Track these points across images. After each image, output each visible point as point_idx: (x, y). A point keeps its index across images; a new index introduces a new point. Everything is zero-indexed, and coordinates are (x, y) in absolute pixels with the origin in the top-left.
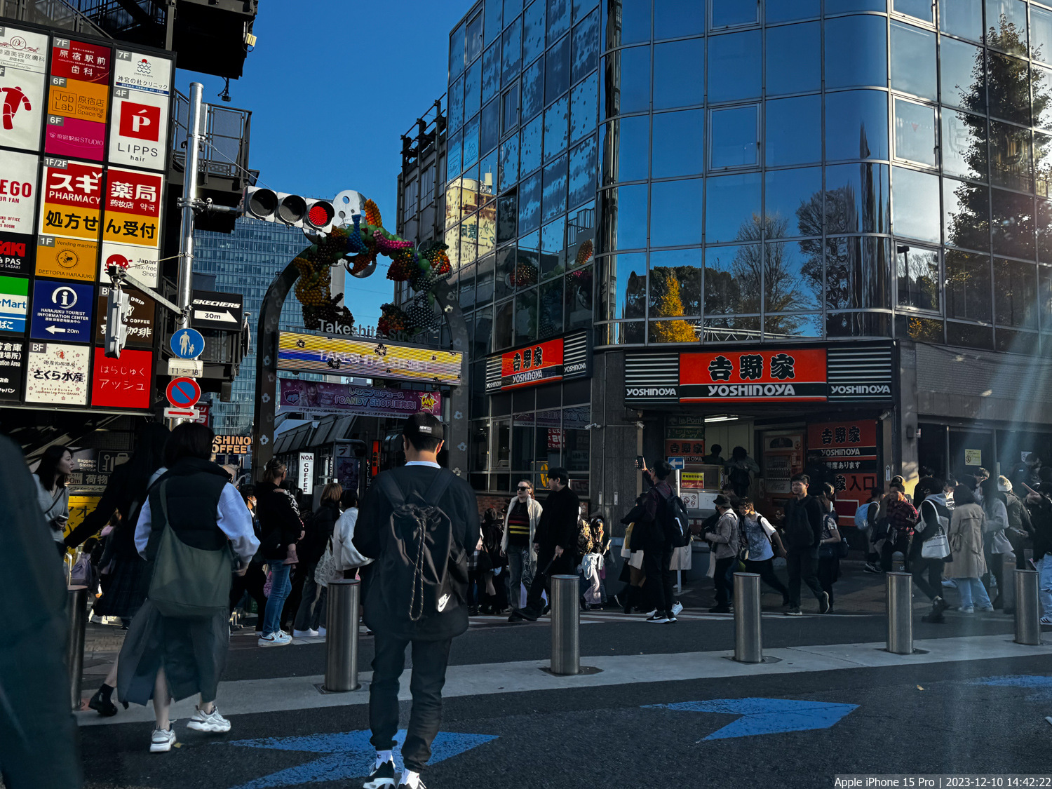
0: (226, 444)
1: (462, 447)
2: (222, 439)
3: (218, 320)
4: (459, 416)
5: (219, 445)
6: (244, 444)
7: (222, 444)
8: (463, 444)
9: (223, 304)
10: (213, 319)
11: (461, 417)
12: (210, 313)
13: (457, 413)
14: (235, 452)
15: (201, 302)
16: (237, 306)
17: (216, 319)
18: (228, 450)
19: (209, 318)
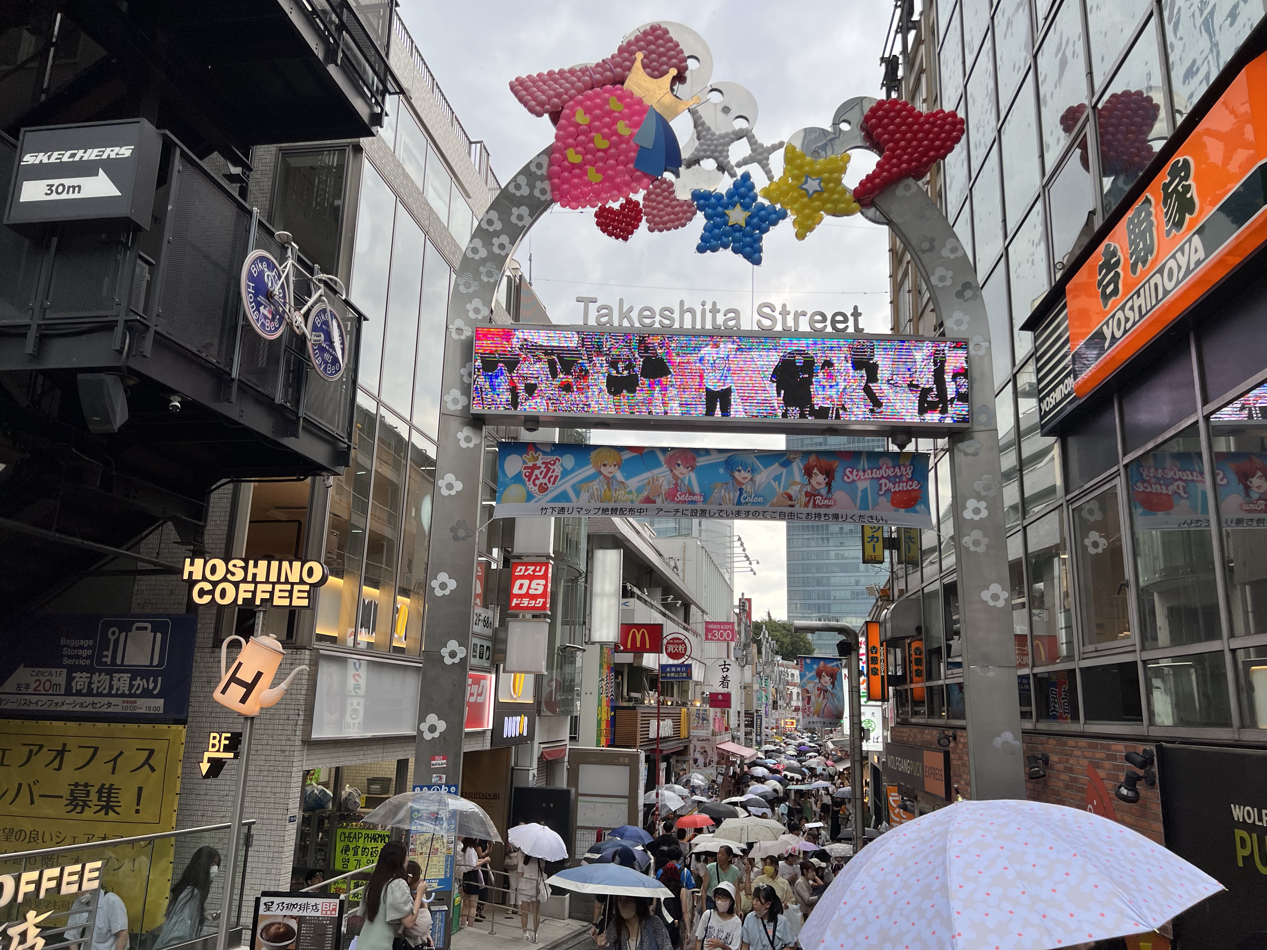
0: (254, 581)
1: (995, 597)
2: (245, 569)
3: (76, 196)
4: (977, 511)
5: (236, 584)
6: (302, 582)
7: (244, 580)
8: (995, 588)
9: (92, 154)
10: (64, 196)
11: (984, 514)
12: (56, 182)
13: (971, 504)
14: (277, 602)
15: (42, 158)
16: (126, 152)
17: (71, 196)
18: (259, 596)
19: (54, 197)
